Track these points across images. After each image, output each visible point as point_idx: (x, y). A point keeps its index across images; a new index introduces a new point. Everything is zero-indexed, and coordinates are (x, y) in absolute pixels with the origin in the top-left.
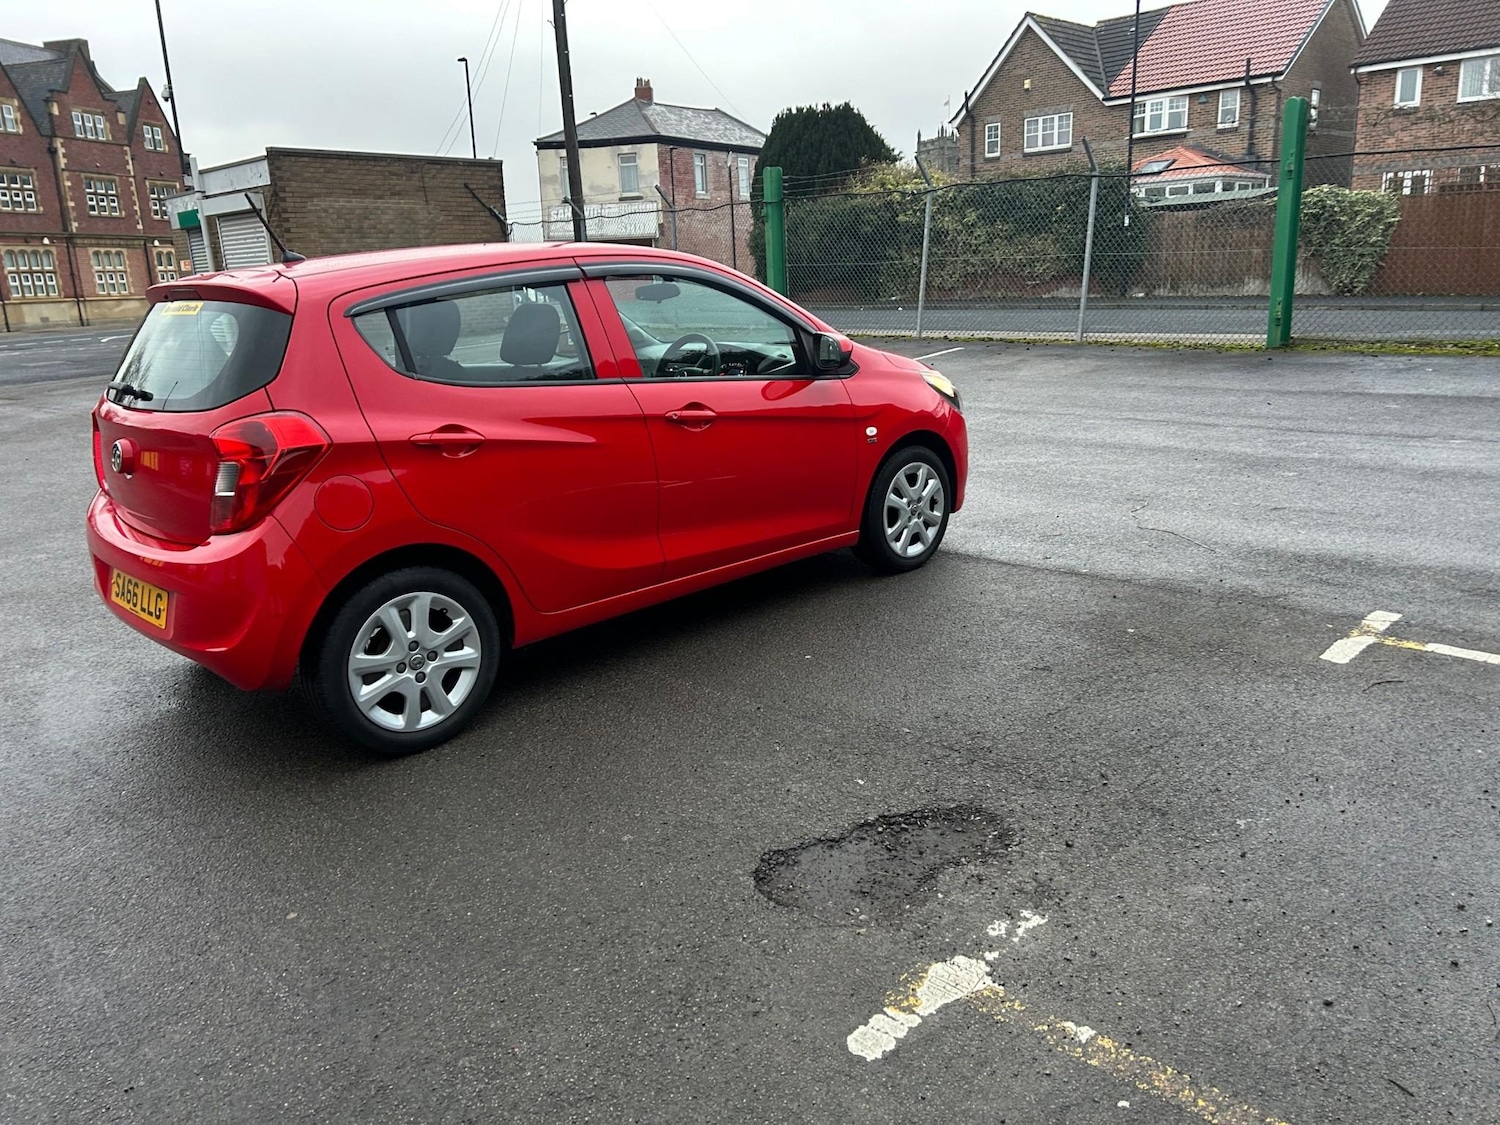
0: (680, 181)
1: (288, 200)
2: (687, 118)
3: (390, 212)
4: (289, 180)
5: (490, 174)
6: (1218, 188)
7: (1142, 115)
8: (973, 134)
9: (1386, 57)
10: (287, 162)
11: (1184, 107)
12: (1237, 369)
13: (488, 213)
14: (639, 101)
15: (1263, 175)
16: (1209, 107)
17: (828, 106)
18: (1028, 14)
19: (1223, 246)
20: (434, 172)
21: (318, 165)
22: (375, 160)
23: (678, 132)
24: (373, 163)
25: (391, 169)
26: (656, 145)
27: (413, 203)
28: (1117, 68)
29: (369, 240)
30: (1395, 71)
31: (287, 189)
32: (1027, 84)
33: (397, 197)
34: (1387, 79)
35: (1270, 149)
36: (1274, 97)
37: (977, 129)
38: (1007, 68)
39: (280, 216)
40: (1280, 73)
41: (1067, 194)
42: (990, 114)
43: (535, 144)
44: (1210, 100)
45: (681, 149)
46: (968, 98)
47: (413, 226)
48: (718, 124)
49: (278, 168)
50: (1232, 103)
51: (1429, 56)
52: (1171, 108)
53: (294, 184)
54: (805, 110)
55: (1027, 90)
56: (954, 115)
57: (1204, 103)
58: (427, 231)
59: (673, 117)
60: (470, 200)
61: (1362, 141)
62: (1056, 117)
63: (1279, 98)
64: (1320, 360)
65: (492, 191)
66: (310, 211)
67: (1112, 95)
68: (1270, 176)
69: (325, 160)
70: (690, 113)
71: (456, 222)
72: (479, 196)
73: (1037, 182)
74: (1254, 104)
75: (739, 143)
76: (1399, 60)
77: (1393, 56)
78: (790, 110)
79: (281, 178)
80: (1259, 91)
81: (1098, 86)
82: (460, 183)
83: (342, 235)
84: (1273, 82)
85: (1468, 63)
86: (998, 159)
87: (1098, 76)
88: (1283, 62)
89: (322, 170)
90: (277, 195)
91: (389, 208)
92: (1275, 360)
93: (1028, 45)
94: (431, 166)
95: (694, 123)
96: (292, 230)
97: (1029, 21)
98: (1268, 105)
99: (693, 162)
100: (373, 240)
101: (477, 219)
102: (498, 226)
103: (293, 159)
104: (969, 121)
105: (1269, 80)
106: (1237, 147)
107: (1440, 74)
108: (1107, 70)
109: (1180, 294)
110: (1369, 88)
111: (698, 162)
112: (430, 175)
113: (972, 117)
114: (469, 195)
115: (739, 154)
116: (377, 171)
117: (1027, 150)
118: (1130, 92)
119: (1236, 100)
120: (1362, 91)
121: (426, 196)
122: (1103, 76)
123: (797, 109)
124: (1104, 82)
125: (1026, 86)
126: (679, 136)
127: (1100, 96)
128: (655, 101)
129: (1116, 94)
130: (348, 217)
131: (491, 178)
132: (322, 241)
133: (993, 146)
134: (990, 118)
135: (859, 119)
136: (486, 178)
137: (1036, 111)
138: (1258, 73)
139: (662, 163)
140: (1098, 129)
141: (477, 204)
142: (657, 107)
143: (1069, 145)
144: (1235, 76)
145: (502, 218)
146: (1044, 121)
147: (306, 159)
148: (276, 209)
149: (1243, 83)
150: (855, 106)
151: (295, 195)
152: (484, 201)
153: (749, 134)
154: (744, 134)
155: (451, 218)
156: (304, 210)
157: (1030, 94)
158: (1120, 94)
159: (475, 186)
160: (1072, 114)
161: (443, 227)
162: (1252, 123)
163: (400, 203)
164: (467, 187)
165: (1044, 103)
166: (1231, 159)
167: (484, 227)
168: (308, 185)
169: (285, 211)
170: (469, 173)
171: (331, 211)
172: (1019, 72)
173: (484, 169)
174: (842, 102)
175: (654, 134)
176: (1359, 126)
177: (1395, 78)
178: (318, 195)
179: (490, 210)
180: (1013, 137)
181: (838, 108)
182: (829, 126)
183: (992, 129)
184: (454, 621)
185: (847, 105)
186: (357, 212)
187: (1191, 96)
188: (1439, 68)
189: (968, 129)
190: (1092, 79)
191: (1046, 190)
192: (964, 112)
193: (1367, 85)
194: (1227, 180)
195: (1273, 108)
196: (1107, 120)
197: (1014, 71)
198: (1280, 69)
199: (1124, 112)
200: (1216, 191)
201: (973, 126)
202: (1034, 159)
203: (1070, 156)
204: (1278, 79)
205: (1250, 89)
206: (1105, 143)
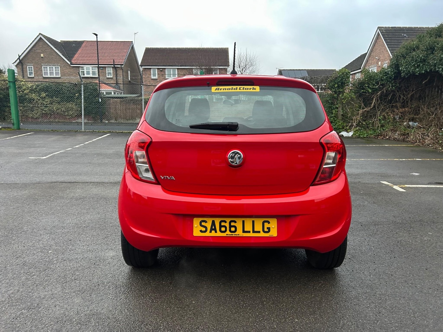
6: (113, 93)
7: (83, 70)
8: (23, 68)
9: (148, 65)
11: (96, 70)
15: (122, 91)
16: (103, 71)
18: (40, 34)
19: (129, 109)
30: (151, 68)
32: (42, 55)
34: (149, 70)
36: (121, 71)
37: (24, 67)
38: (34, 49)
40: (123, 65)
41: (79, 91)
42: (28, 63)
44: (104, 69)
46: (20, 57)
51: (158, 66)
52: (92, 70)
55: (42, 57)
56: (15, 61)
62: (54, 67)
63: (123, 71)
67: (73, 63)
74: (116, 72)
76: (152, 66)
77: (150, 65)
80: (117, 69)
81: (68, 60)
84: (121, 67)
85: (167, 69)
86: (33, 78)
93: (41, 43)
97: (40, 36)
98: (120, 72)
105: (120, 66)
107: (161, 71)
108: (68, 55)
110: (145, 72)
113: (22, 63)
117: (44, 76)
119: (111, 70)
120: (143, 72)
122: (68, 57)
127: (69, 63)
129: (74, 63)
133: (31, 73)
134: (29, 64)
137: (46, 64)
138: (117, 64)
140: (69, 73)
143: (60, 76)
144: (110, 64)
146: (50, 68)
149: (113, 66)
157: (44, 58)
158: (76, 63)
160: (59, 67)
162: (116, 76)
165: (49, 61)
166: (112, 86)
172: (38, 51)
176: (143, 80)
177: (151, 70)
180: (38, 71)
183: (30, 69)
187: (98, 67)
188: (161, 69)
189: (21, 67)
190: (65, 57)
192: (18, 61)
194: (115, 92)
195: (122, 74)
196: (72, 70)
197: (37, 51)
198: (122, 63)
199: (77, 69)
200: (112, 94)
201: (22, 66)
202: (47, 79)
203: (60, 80)
204: (122, 66)
205: (115, 68)
206: (72, 77)
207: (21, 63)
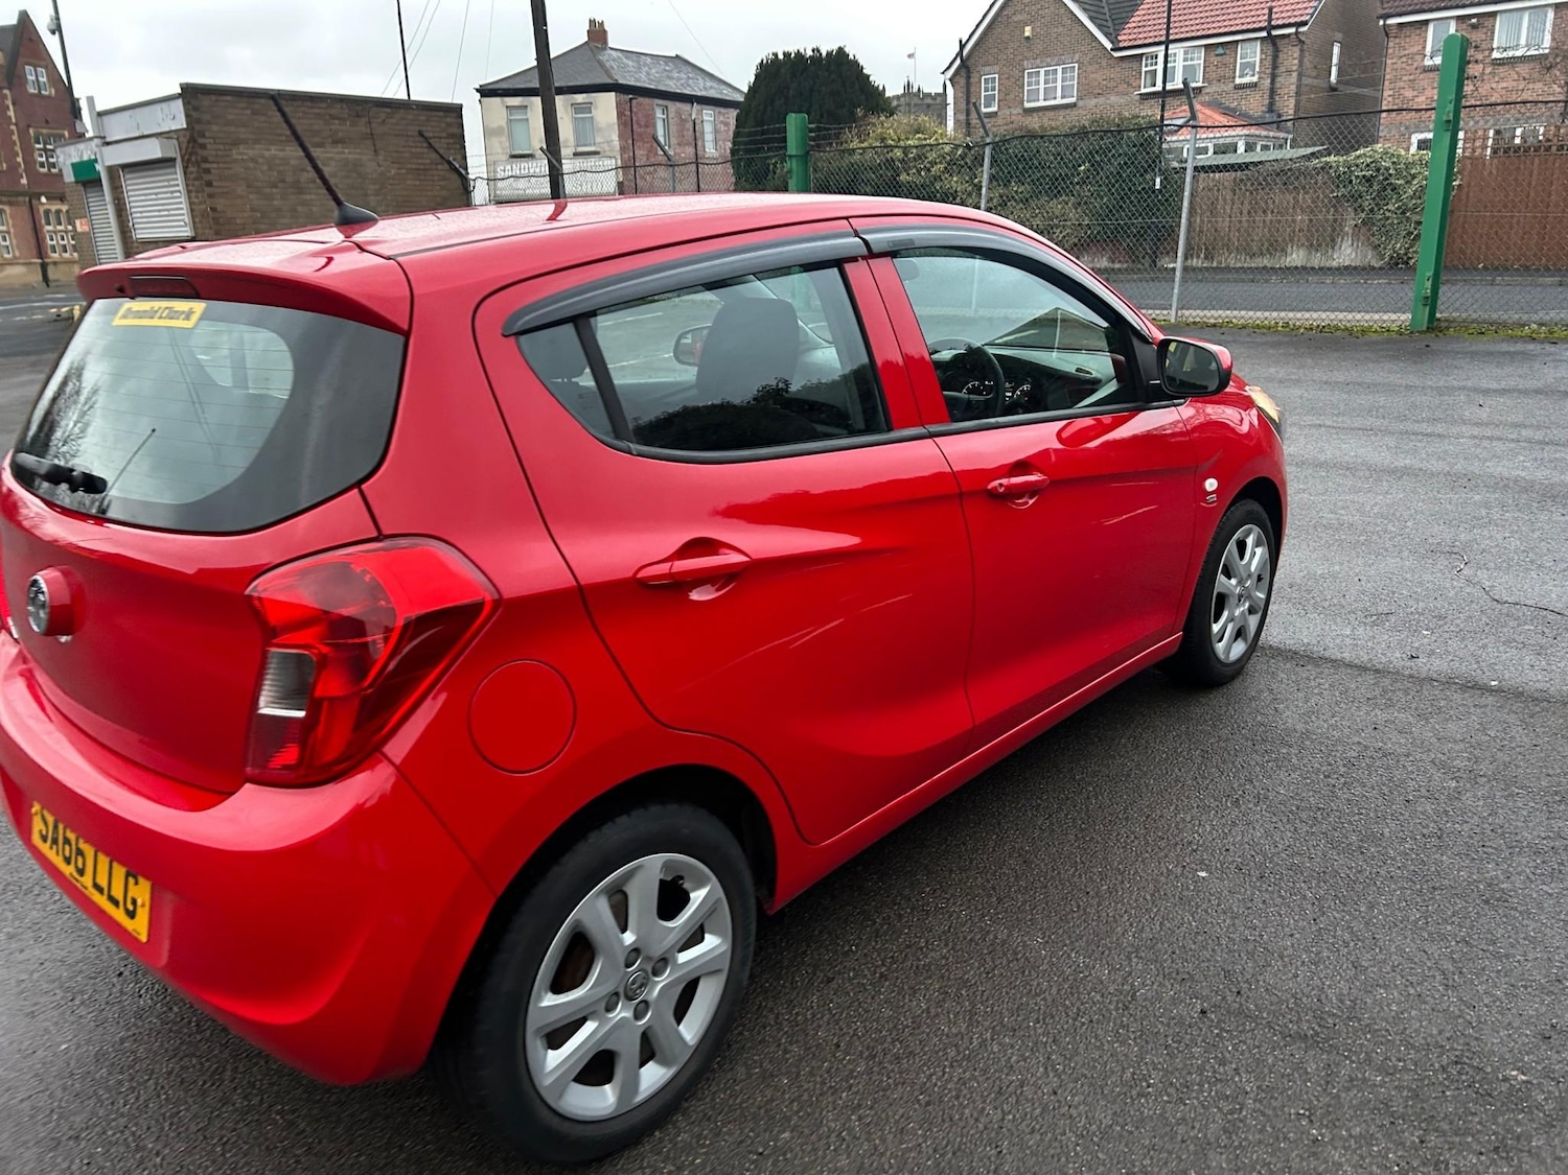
0: (640, 135)
1: (209, 147)
2: (645, 65)
3: (333, 163)
4: (209, 123)
5: (449, 120)
6: (1241, 148)
7: (1153, 68)
8: (968, 85)
9: (1418, 7)
10: (206, 101)
11: (1199, 60)
12: (1395, 358)
13: (447, 166)
14: (592, 44)
15: (1286, 136)
16: (1227, 59)
17: (818, 51)
19: (1264, 212)
20: (383, 116)
21: (242, 105)
22: (312, 101)
23: (637, 80)
24: (309, 104)
25: (333, 111)
26: (613, 94)
27: (359, 154)
28: (1124, 15)
29: (308, 197)
30: (1426, 22)
31: (207, 134)
32: (1028, 32)
33: (340, 145)
34: (1418, 32)
35: (1292, 106)
36: (1297, 49)
37: (972, 80)
38: (1005, 13)
39: (199, 166)
40: (1304, 23)
41: (1091, 153)
42: (987, 64)
43: (477, 90)
44: (1228, 52)
45: (641, 99)
46: (962, 46)
47: (360, 180)
48: (678, 73)
49: (196, 109)
50: (1252, 55)
51: (1463, 7)
52: (1185, 60)
53: (215, 128)
54: (793, 55)
55: (1028, 38)
56: (948, 64)
57: (1221, 55)
58: (377, 187)
59: (630, 63)
60: (426, 150)
61: (1390, 99)
62: (1059, 68)
63: (1302, 51)
64: (1491, 348)
65: (451, 141)
66: (236, 161)
67: (1121, 45)
68: (1291, 136)
69: (252, 100)
70: (649, 60)
71: (410, 176)
72: (436, 146)
73: (1057, 139)
74: (1275, 57)
75: (704, 93)
76: (1431, 10)
77: (1425, 7)
78: (776, 55)
79: (199, 121)
80: (1280, 43)
81: (1107, 35)
82: (413, 130)
83: (274, 190)
84: (1297, 33)
85: (1504, 15)
86: (995, 114)
87: (1105, 23)
88: (1307, 11)
89: (249, 112)
90: (195, 141)
91: (331, 159)
92: (1434, 346)
94: (379, 109)
95: (653, 71)
96: (215, 184)
98: (1291, 57)
99: (655, 113)
100: (313, 197)
101: (435, 172)
102: (458, 182)
103: (214, 98)
104: (963, 72)
105: (1293, 30)
106: (1255, 104)
107: (1474, 27)
108: (1113, 17)
109: (1215, 264)
110: (1397, 40)
111: (659, 114)
112: (380, 120)
113: (967, 68)
114: (424, 145)
115: (704, 106)
116: (315, 114)
117: (1027, 105)
118: (1163, 39)
119: (1256, 52)
120: (1391, 44)
121: (374, 145)
122: (1110, 24)
123: (784, 54)
124: (1111, 30)
125: (1027, 34)
126: (638, 84)
127: (1109, 46)
128: (610, 45)
129: (1126, 44)
130: (281, 168)
131: (449, 125)
132: (251, 197)
133: (989, 101)
134: (987, 69)
135: (855, 66)
136: (443, 125)
137: (1038, 61)
138: (1280, 22)
139: (620, 115)
140: (1104, 82)
141: (434, 155)
142: (611, 52)
143: (1073, 100)
144: (1255, 26)
145: (463, 172)
146: (1047, 73)
147: (229, 98)
148: (193, 159)
149: (1264, 34)
150: (851, 51)
151: (217, 141)
152: (441, 152)
153: (714, 85)
154: (708, 84)
155: (404, 171)
156: (228, 159)
157: (1032, 42)
158: (1130, 44)
159: (431, 135)
160: (1076, 65)
161: (396, 182)
162: (1274, 77)
163: (343, 153)
164: (423, 136)
165: (1045, 51)
166: (1250, 117)
167: (442, 183)
168: (232, 129)
169: (205, 160)
170: (423, 118)
171: (261, 160)
172: (1017, 18)
173: (441, 114)
174: (835, 47)
175: (610, 81)
176: (1387, 83)
177: (1426, 31)
178: (245, 142)
179: (449, 163)
180: (1012, 89)
181: (829, 54)
182: (820, 73)
183: (989, 85)
184: (692, 895)
185: (840, 48)
186: (292, 162)
187: (1206, 46)
188: (1474, 21)
189: (963, 81)
190: (1100, 27)
191: (1068, 148)
192: (958, 61)
193: (1395, 37)
194: (1251, 140)
195: (1296, 61)
196: (1115, 73)
197: (1013, 17)
198: (1304, 18)
199: (1135, 65)
200: (1238, 152)
201: (968, 78)
202: (1035, 115)
203: (1075, 112)
204: (1302, 29)
205: (1271, 40)
206: (1113, 99)
207: (965, 68)
